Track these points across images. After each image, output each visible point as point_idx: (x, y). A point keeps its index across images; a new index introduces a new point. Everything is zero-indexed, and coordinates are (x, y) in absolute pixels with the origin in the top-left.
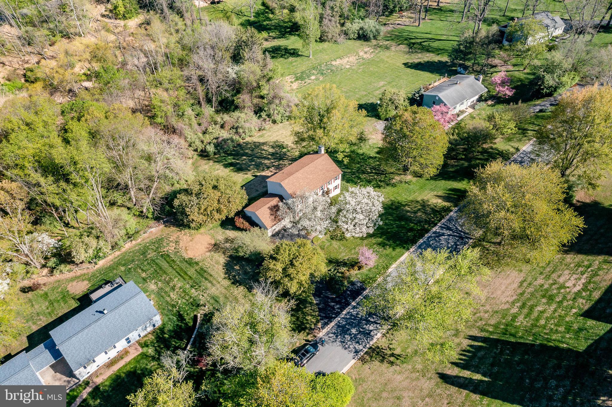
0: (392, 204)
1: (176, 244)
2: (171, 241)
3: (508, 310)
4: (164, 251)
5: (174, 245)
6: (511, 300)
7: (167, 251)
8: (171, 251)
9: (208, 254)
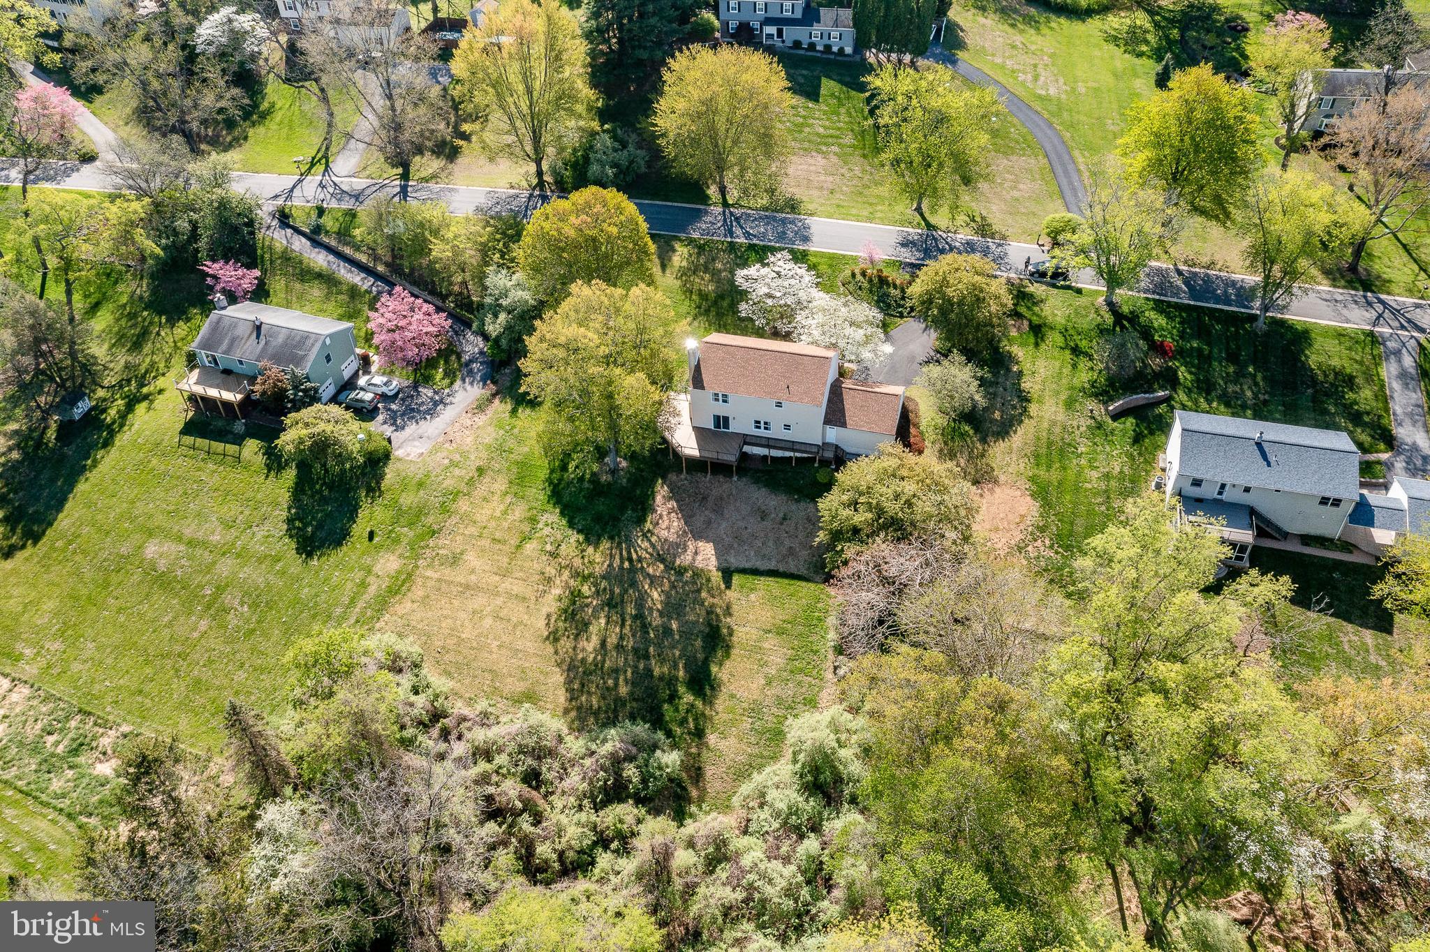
0: (707, 311)
1: (1027, 546)
2: (1028, 559)
3: (835, 154)
4: (1057, 553)
5: (1030, 548)
6: (819, 158)
7: (1051, 547)
8: (1047, 542)
9: (1002, 478)
